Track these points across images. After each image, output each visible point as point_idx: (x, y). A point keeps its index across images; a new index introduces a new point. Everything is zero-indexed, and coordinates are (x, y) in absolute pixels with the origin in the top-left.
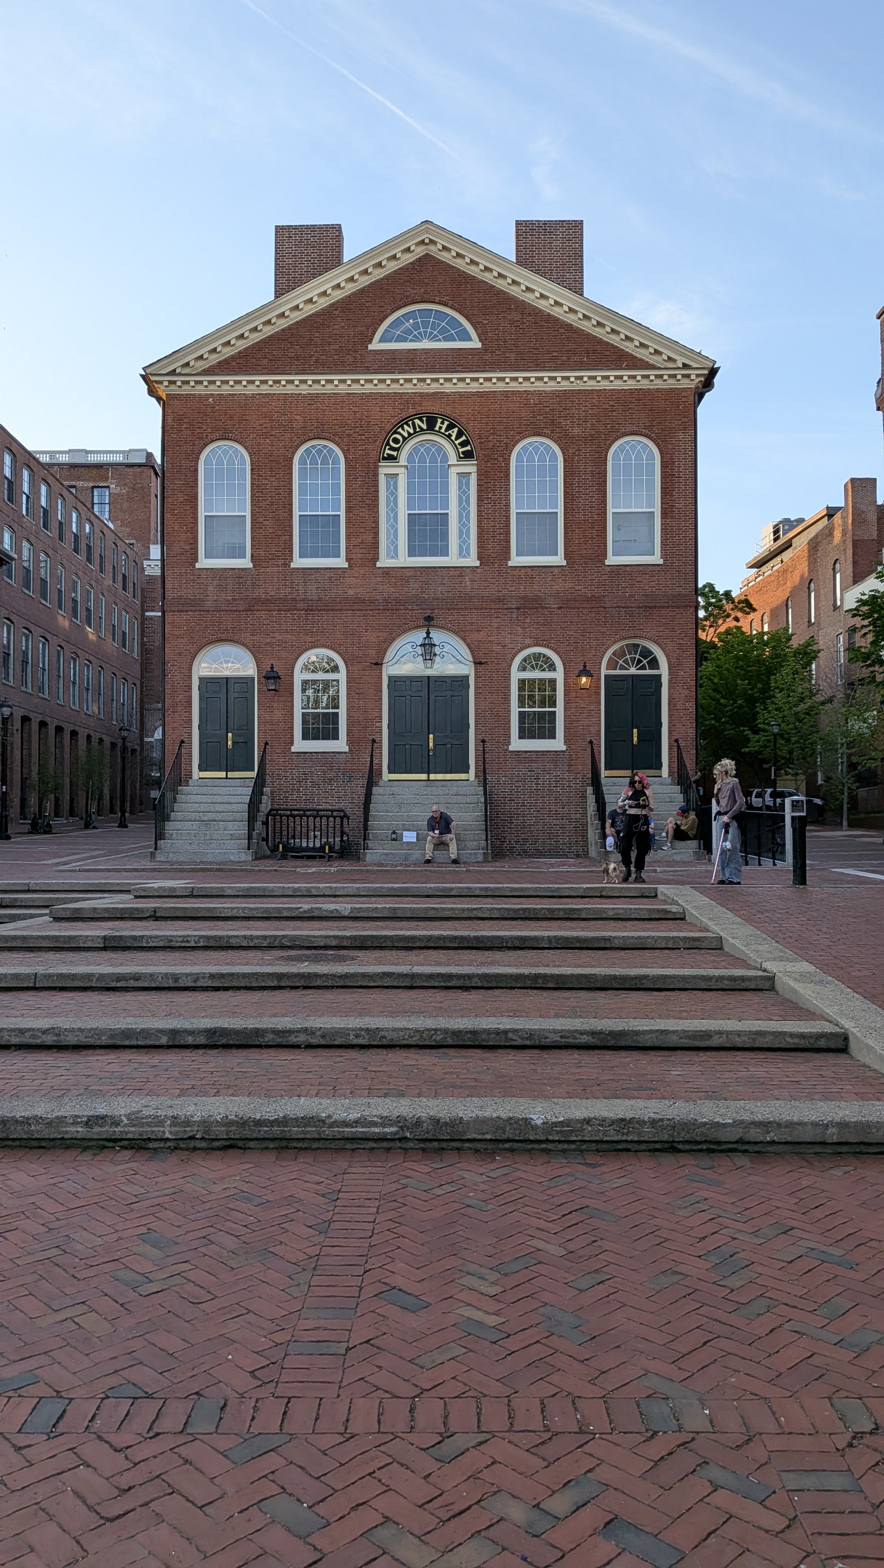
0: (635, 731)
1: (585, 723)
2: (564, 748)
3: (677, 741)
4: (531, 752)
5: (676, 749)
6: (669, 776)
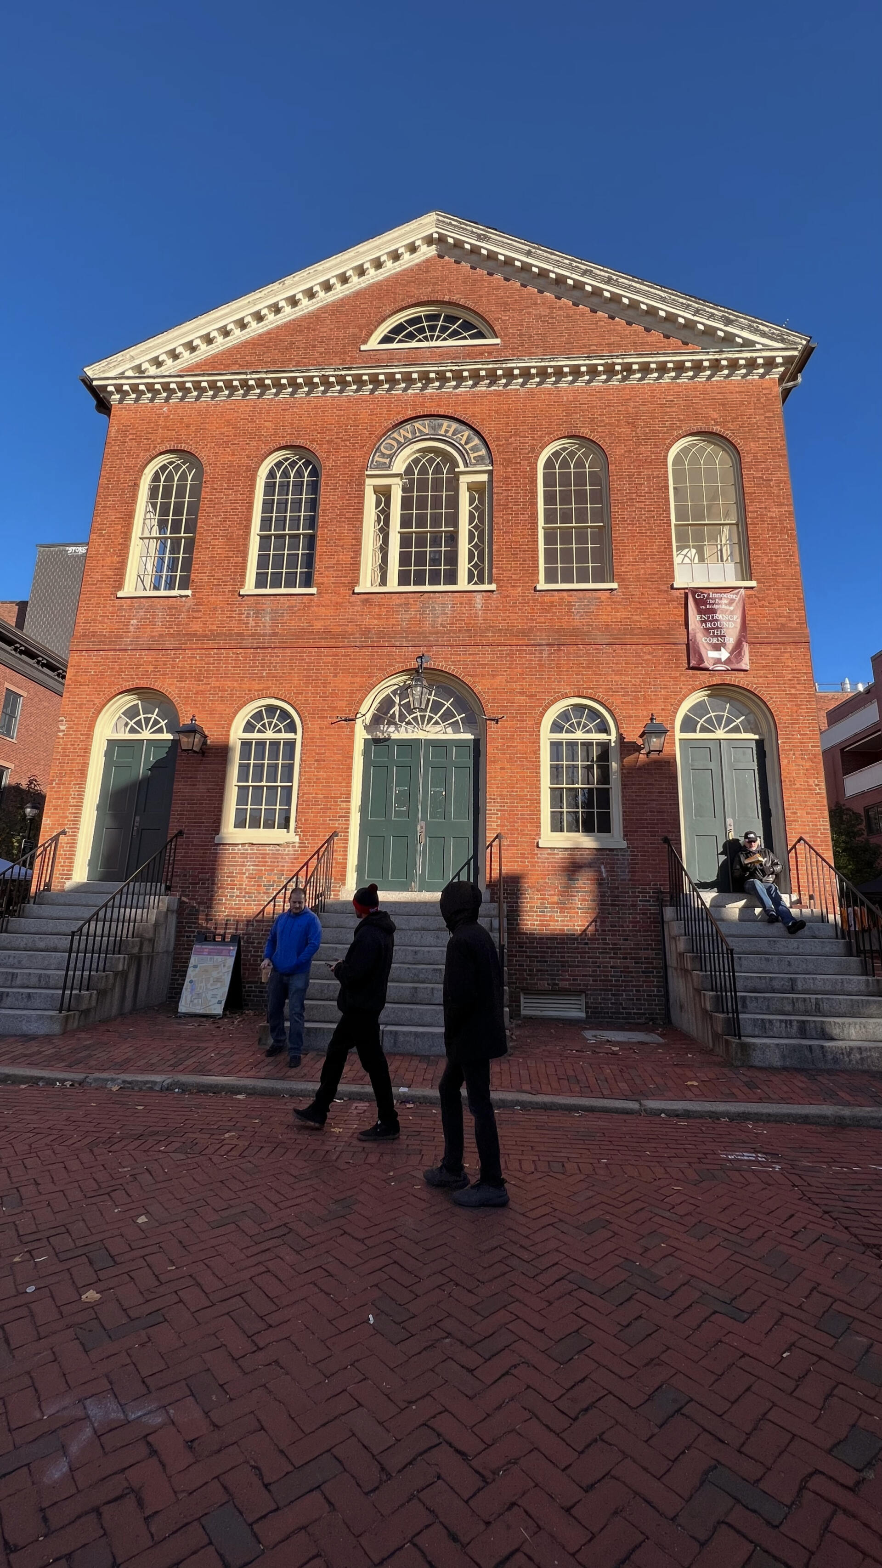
1: (655, 807)
2: (624, 844)
4: (573, 849)
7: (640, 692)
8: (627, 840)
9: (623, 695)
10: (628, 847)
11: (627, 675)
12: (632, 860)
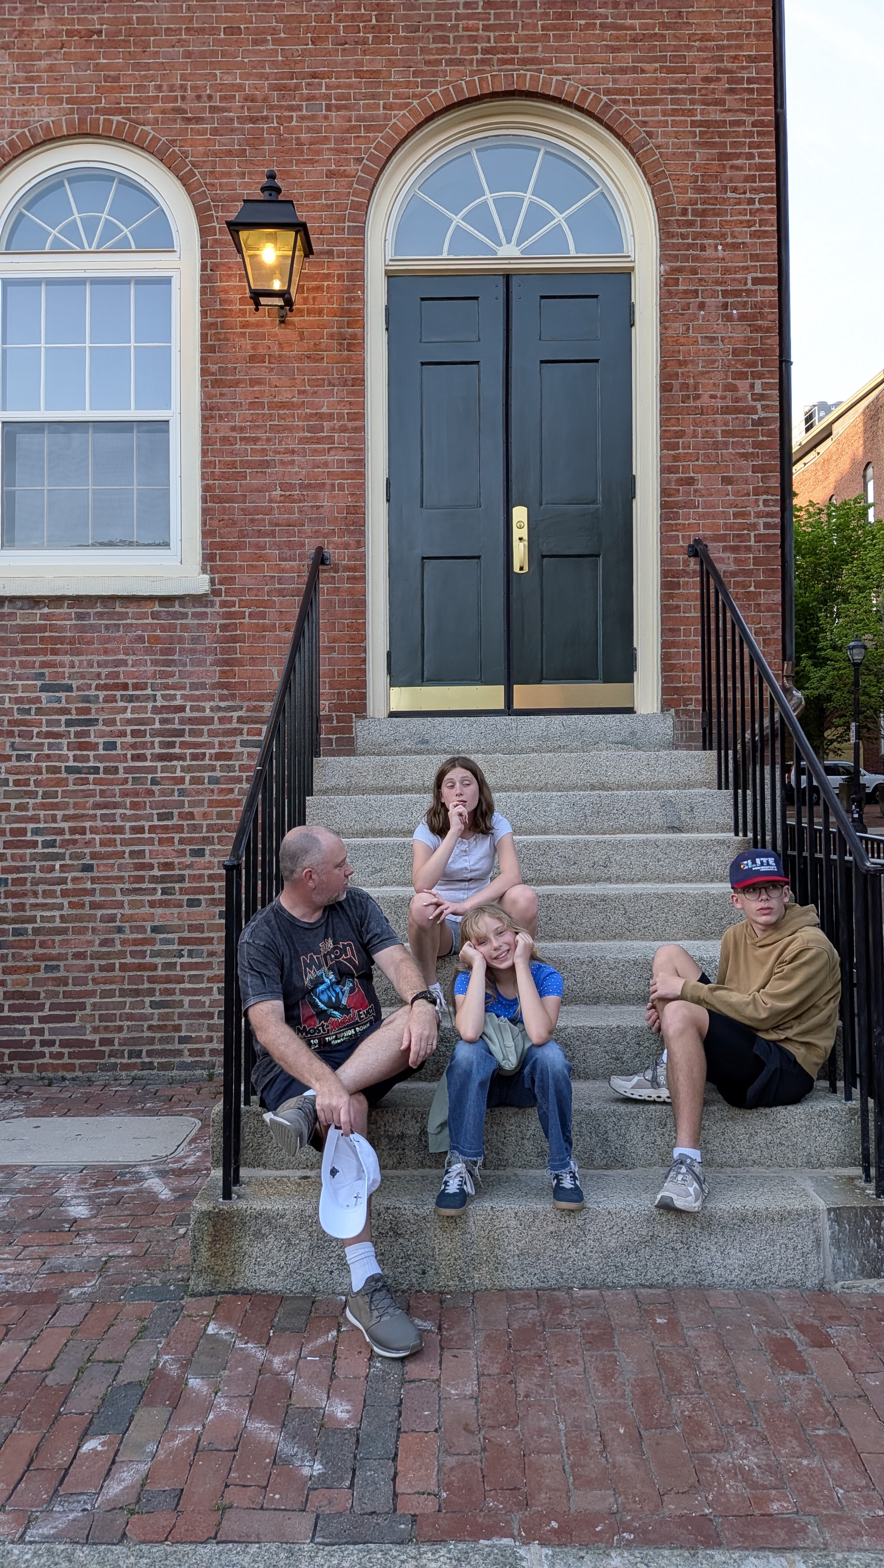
0: (520, 514)
1: (298, 472)
2: (200, 583)
3: (697, 550)
4: (57, 600)
5: (691, 587)
6: (666, 705)
7: (266, 119)
8: (213, 570)
9: (215, 132)
10: (216, 593)
11: (228, 68)
12: (224, 628)
